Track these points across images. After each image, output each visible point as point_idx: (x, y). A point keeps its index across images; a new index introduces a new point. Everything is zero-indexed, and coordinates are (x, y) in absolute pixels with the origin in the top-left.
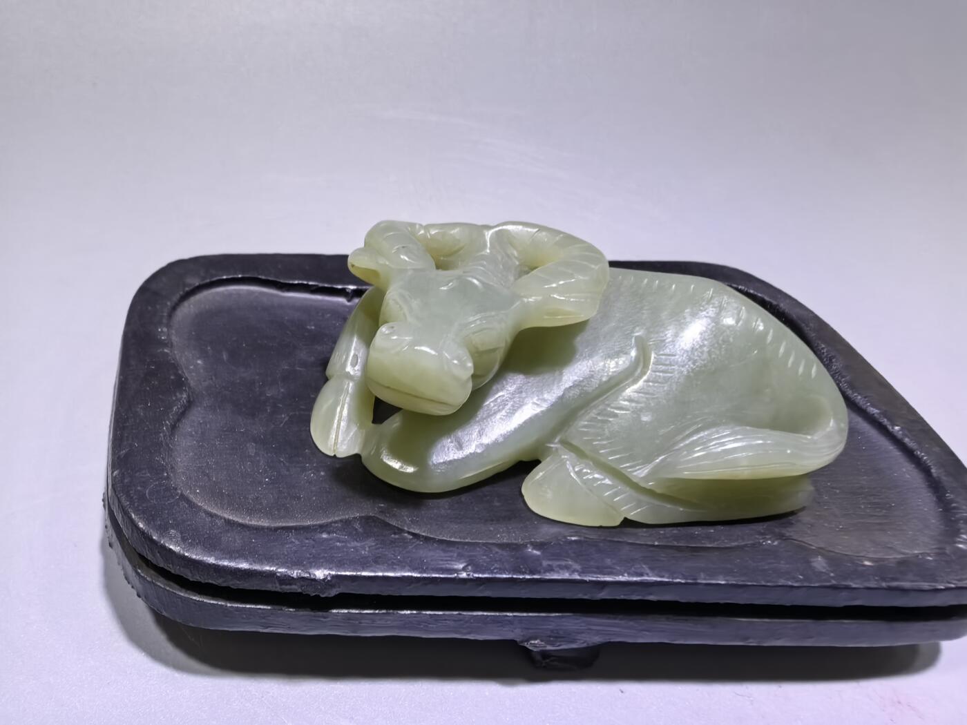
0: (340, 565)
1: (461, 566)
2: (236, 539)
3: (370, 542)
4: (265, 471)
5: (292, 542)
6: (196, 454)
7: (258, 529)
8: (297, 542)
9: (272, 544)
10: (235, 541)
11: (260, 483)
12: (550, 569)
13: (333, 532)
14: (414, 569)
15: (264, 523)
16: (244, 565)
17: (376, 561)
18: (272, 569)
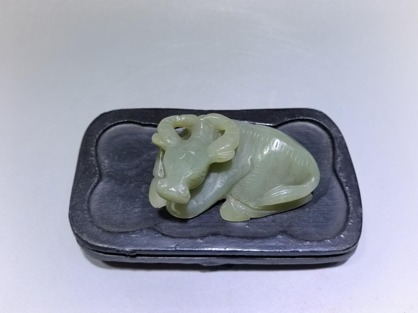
0: (136, 246)
1: (173, 246)
2: (105, 237)
3: (148, 237)
4: (121, 209)
5: (122, 238)
6: (98, 202)
7: (112, 233)
8: (124, 238)
9: (116, 239)
10: (104, 238)
11: (118, 214)
12: (203, 247)
13: (136, 234)
14: (159, 247)
15: (116, 230)
16: (106, 246)
17: (147, 245)
18: (115, 247)
